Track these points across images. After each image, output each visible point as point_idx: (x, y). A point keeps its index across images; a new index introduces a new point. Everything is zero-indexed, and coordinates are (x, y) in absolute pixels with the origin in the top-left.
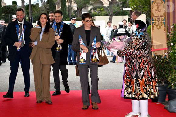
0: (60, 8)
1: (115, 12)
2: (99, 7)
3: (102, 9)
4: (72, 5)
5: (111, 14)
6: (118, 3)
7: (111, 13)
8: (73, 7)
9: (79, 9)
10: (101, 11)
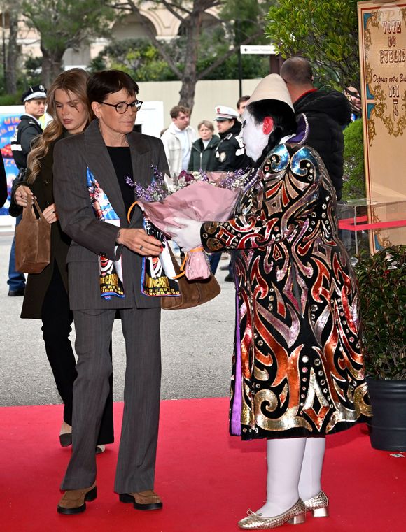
1: (207, 66)
2: (135, 44)
3: (150, 53)
4: (18, 36)
5: (187, 71)
6: (217, 26)
7: (190, 68)
8: (24, 46)
9: (49, 53)
10: (146, 62)
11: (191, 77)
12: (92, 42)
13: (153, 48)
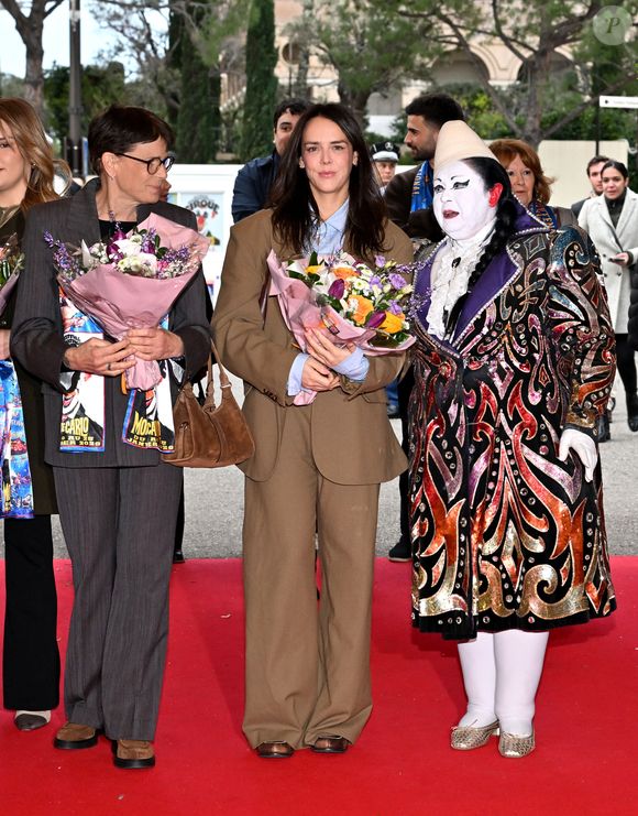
0: (244, 89)
1: (554, 121)
2: (462, 90)
3: (481, 102)
4: (309, 74)
5: (529, 127)
6: (569, 70)
7: (532, 124)
8: (315, 88)
9: (349, 98)
10: (474, 113)
11: (533, 135)
12: (405, 85)
13: (485, 97)
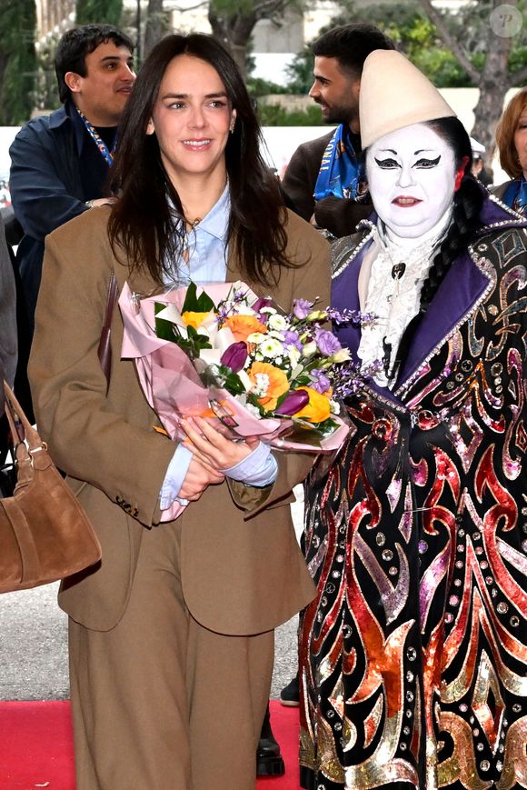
0: (72, 16)
2: (390, 15)
3: (419, 32)
5: (491, 69)
7: (496, 64)
8: (176, 14)
9: (225, 28)
10: (410, 49)
11: (497, 81)
12: (307, 8)
13: (427, 24)
